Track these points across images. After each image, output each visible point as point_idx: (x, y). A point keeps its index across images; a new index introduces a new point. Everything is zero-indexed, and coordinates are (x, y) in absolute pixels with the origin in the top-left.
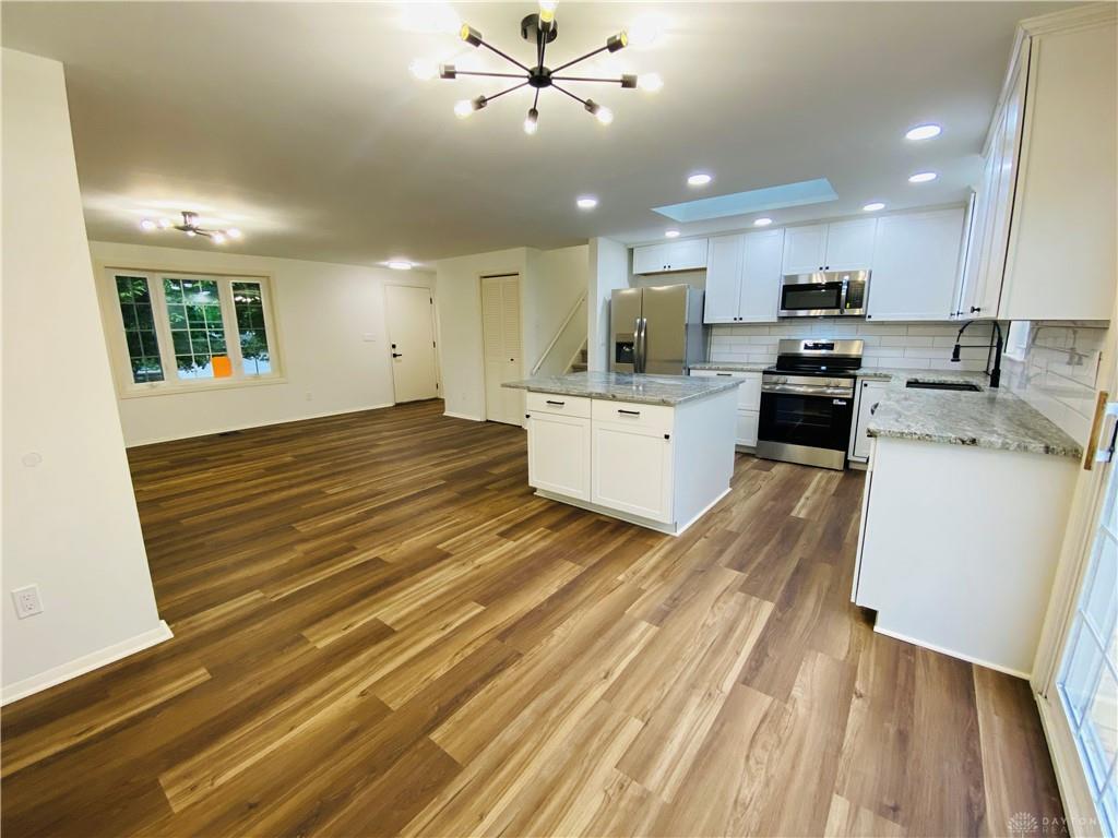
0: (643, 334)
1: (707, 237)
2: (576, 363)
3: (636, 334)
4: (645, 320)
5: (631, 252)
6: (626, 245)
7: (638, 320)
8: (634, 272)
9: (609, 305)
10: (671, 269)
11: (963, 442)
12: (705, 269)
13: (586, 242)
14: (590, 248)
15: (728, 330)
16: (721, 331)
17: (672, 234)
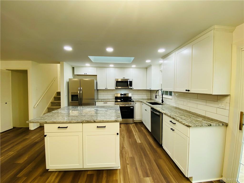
0: (81, 92)
1: (97, 67)
2: (52, 101)
3: (79, 92)
4: (81, 88)
5: (73, 68)
6: (72, 66)
7: (79, 88)
8: (75, 74)
9: (68, 83)
10: (87, 74)
11: (209, 126)
12: (97, 75)
13: (59, 63)
14: (60, 65)
15: (102, 91)
16: (101, 91)
17: (88, 65)
